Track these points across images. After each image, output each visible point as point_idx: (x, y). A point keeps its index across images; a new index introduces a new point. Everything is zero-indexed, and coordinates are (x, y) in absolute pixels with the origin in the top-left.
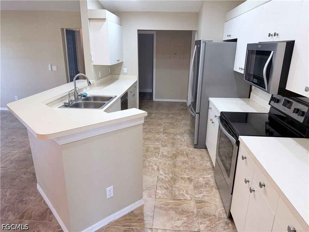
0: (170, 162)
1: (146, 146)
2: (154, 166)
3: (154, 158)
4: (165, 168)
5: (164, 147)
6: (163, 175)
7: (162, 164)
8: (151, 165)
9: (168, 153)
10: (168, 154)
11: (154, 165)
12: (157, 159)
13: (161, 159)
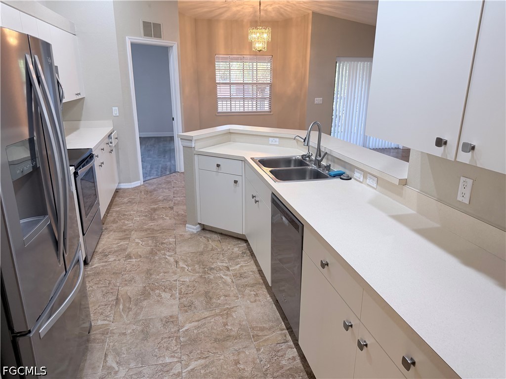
0: (158, 277)
1: (218, 311)
2: (185, 266)
3: (188, 281)
4: (166, 265)
5: (171, 317)
6: (169, 256)
7: (171, 271)
8: (190, 267)
9: (159, 299)
10: (159, 295)
11: (185, 268)
12: (182, 280)
13: (174, 281)
